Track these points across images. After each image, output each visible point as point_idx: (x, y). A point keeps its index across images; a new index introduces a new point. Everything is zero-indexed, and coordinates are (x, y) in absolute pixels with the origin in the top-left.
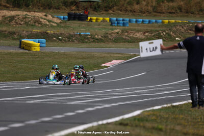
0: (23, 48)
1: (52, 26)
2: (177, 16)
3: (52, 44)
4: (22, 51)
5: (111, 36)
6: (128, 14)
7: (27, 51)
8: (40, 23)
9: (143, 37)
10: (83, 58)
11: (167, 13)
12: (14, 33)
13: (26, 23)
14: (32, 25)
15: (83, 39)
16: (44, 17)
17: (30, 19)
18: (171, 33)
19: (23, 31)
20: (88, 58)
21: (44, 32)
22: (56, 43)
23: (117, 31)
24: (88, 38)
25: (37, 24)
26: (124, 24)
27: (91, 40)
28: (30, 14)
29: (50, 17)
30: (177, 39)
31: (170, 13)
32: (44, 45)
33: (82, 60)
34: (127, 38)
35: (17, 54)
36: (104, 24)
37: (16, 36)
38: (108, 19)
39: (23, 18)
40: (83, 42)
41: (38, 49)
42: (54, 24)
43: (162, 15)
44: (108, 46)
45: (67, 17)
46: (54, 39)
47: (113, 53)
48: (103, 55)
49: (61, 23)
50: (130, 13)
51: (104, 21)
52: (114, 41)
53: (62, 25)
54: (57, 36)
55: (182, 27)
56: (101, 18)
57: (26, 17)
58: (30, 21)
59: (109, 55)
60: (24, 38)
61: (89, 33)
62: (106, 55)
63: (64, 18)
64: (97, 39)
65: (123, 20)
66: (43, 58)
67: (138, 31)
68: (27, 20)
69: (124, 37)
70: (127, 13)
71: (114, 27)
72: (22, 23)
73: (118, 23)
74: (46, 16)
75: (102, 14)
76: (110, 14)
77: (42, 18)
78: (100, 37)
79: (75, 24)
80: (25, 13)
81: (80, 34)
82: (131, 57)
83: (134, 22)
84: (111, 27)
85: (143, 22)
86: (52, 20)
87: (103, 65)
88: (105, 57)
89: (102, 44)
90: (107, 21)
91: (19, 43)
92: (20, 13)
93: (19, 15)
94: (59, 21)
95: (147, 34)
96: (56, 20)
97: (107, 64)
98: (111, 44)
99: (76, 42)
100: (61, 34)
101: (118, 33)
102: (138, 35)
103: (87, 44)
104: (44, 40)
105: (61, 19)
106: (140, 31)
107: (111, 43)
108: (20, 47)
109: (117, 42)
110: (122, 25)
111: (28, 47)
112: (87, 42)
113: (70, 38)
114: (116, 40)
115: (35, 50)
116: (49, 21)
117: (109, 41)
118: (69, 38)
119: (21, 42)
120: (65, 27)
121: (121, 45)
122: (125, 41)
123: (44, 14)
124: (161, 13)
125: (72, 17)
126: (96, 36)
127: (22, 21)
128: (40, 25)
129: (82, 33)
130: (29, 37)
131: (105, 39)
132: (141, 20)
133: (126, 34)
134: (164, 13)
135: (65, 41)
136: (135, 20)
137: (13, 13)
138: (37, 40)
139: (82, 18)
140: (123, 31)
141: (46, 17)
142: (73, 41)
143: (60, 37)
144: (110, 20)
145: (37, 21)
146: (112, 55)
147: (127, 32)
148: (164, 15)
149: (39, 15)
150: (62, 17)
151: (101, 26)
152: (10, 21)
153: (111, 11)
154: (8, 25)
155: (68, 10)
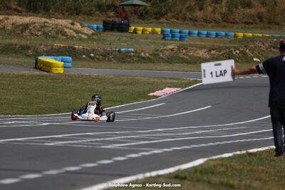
0: (40, 69)
1: (81, 39)
2: (256, 28)
3: (80, 63)
4: (38, 72)
5: (163, 54)
6: (187, 24)
7: (45, 73)
8: (64, 34)
9: (208, 56)
10: (124, 84)
11: (242, 23)
12: (28, 48)
13: (45, 34)
14: (53, 37)
15: (123, 58)
16: (70, 26)
17: (50, 29)
18: (247, 51)
19: (41, 45)
20: (131, 84)
21: (69, 47)
22: (85, 63)
23: (171, 47)
24: (130, 56)
25: (60, 36)
26: (181, 37)
27: (135, 59)
28: (50, 22)
29: (78, 26)
30: (255, 59)
31: (246, 23)
32: (70, 65)
33: (121, 87)
34: (185, 57)
35: (32, 77)
36: (154, 37)
37: (30, 52)
38: (158, 30)
39: (41, 27)
40: (124, 62)
41: (61, 70)
42: (83, 36)
43: (235, 26)
44: (159, 67)
45: (101, 26)
46: (84, 56)
47: (166, 78)
48: (152, 80)
49: (93, 34)
50: (191, 23)
51: (153, 32)
52: (167, 61)
53: (95, 37)
54: (87, 53)
55: (263, 44)
56: (150, 29)
57: (45, 26)
58: (50, 31)
59: (159, 81)
60: (41, 55)
61: (132, 50)
62: (155, 80)
63: (98, 28)
64: (144, 58)
65: (180, 32)
66: (68, 83)
67: (201, 48)
68: (46, 29)
69: (181, 56)
70: (186, 22)
71: (167, 42)
72: (40, 33)
73: (173, 36)
74: (72, 24)
75: (151, 23)
76: (162, 23)
77: (67, 28)
78: (147, 55)
79: (113, 36)
80: (44, 20)
81: (119, 51)
82: (191, 84)
83: (196, 35)
84: (163, 41)
85: (208, 35)
86: (81, 30)
87: (151, 94)
88: (154, 83)
89: (151, 65)
90: (157, 33)
91: (34, 61)
92: (37, 20)
93: (34, 23)
94: (91, 32)
95: (213, 52)
96: (86, 30)
97: (156, 93)
98: (162, 66)
99: (114, 61)
100: (93, 50)
101: (172, 50)
102: (201, 53)
103: (129, 65)
104: (69, 59)
105: (93, 29)
106: (204, 48)
107: (162, 64)
108: (36, 68)
109: (171, 63)
110: (178, 39)
111: (47, 67)
112: (129, 62)
113: (106, 56)
114: (171, 60)
115: (57, 72)
116: (77, 32)
117: (161, 60)
118: (104, 56)
119: (37, 60)
120: (99, 40)
121: (177, 66)
122: (182, 61)
123: (71, 21)
124: (233, 23)
125: (109, 27)
126: (143, 54)
127: (39, 31)
128: (64, 37)
129: (122, 50)
130: (49, 54)
131: (154, 58)
132: (205, 32)
133: (184, 51)
134: (237, 23)
135: (98, 59)
136: (196, 32)
137: (27, 20)
138: (60, 57)
139: (122, 28)
140: (179, 48)
141: (72, 27)
142: (110, 60)
143: (92, 55)
144: (162, 32)
145: (61, 32)
146: (164, 81)
147: (186, 49)
148: (238, 25)
149: (63, 22)
150: (95, 26)
151: (149, 40)
152: (23, 31)
153: (163, 20)
154: (20, 36)
155: (103, 17)
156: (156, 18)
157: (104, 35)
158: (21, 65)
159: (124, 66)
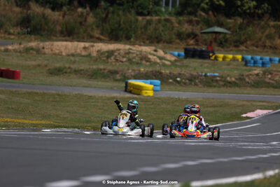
0: (130, 92)
1: (164, 65)
3: (167, 87)
4: (128, 95)
5: (249, 78)
6: (267, 52)
7: (136, 96)
8: (148, 60)
10: (214, 106)
12: (116, 72)
13: (129, 60)
14: (138, 63)
15: (209, 82)
16: (153, 52)
17: (134, 55)
19: (128, 69)
20: (221, 106)
21: (156, 72)
22: (172, 87)
23: (256, 72)
24: (216, 81)
25: (144, 62)
26: (263, 64)
27: (221, 83)
28: (134, 48)
29: (161, 53)
32: (158, 88)
33: (213, 109)
34: (271, 81)
36: (235, 63)
37: (118, 77)
38: (239, 57)
39: (126, 54)
40: (210, 86)
41: (151, 93)
42: (166, 62)
45: (183, 53)
46: (171, 81)
47: (255, 101)
48: (241, 103)
49: (176, 60)
50: (270, 51)
51: (234, 59)
52: (253, 86)
53: (178, 64)
54: (174, 77)
56: (230, 56)
57: (130, 52)
58: (134, 58)
59: (249, 104)
60: (130, 79)
61: (217, 74)
62: (245, 103)
63: (179, 55)
64: (230, 83)
65: (261, 59)
66: (159, 105)
68: (131, 56)
69: (267, 80)
70: (266, 50)
71: (249, 68)
72: (124, 60)
73: (255, 63)
74: (155, 51)
75: (231, 50)
76: (242, 51)
77: (151, 54)
78: (233, 79)
79: (196, 63)
80: (128, 47)
81: (206, 75)
83: (277, 62)
84: (246, 68)
86: (164, 56)
87: (244, 115)
88: (244, 105)
89: (237, 89)
90: (238, 60)
91: (124, 85)
92: (122, 47)
93: (119, 50)
94: (173, 59)
96: (169, 57)
97: (249, 115)
99: (200, 86)
100: (180, 74)
101: (257, 75)
103: (216, 89)
104: (158, 82)
105: (174, 55)
107: (249, 89)
108: (126, 91)
109: (257, 87)
110: (261, 65)
111: (138, 90)
112: (215, 86)
113: (192, 81)
114: (257, 85)
115: (147, 95)
116: (161, 58)
117: (247, 85)
118: (190, 80)
119: (126, 83)
121: (263, 90)
122: (268, 85)
123: (153, 48)
125: (190, 54)
126: (228, 78)
127: (124, 57)
128: (148, 63)
129: (209, 74)
130: (136, 78)
131: (240, 83)
133: (269, 76)
135: (185, 84)
136: (277, 59)
137: (112, 47)
138: (149, 81)
139: (202, 55)
140: (264, 73)
141: (155, 53)
142: (196, 85)
143: (178, 79)
144: (243, 58)
145: (144, 58)
146: (254, 103)
147: (271, 74)
149: (147, 49)
150: (176, 53)
151: (231, 66)
152: (108, 57)
153: (242, 48)
154: (105, 62)
155: (183, 45)
156: (236, 46)
157: (187, 61)
158: (112, 88)
159: (211, 90)
